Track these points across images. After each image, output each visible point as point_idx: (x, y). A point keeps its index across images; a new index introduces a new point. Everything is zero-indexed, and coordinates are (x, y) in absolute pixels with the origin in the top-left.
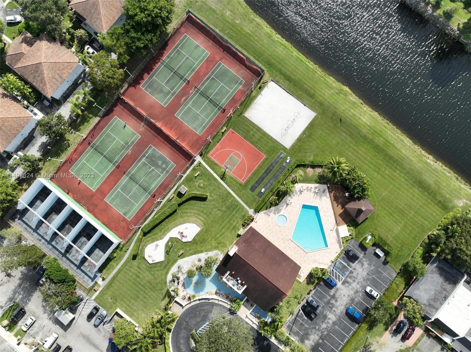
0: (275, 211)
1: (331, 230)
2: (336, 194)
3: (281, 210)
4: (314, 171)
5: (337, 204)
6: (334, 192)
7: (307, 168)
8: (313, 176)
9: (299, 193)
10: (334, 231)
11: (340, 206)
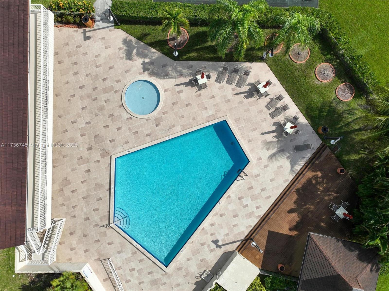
0: (152, 63)
1: (216, 242)
2: (317, 183)
3: (166, 75)
4: (332, 84)
5: (293, 206)
6: (319, 174)
7: (327, 61)
8: (319, 91)
9: (246, 88)
10: (219, 253)
11: (294, 217)
